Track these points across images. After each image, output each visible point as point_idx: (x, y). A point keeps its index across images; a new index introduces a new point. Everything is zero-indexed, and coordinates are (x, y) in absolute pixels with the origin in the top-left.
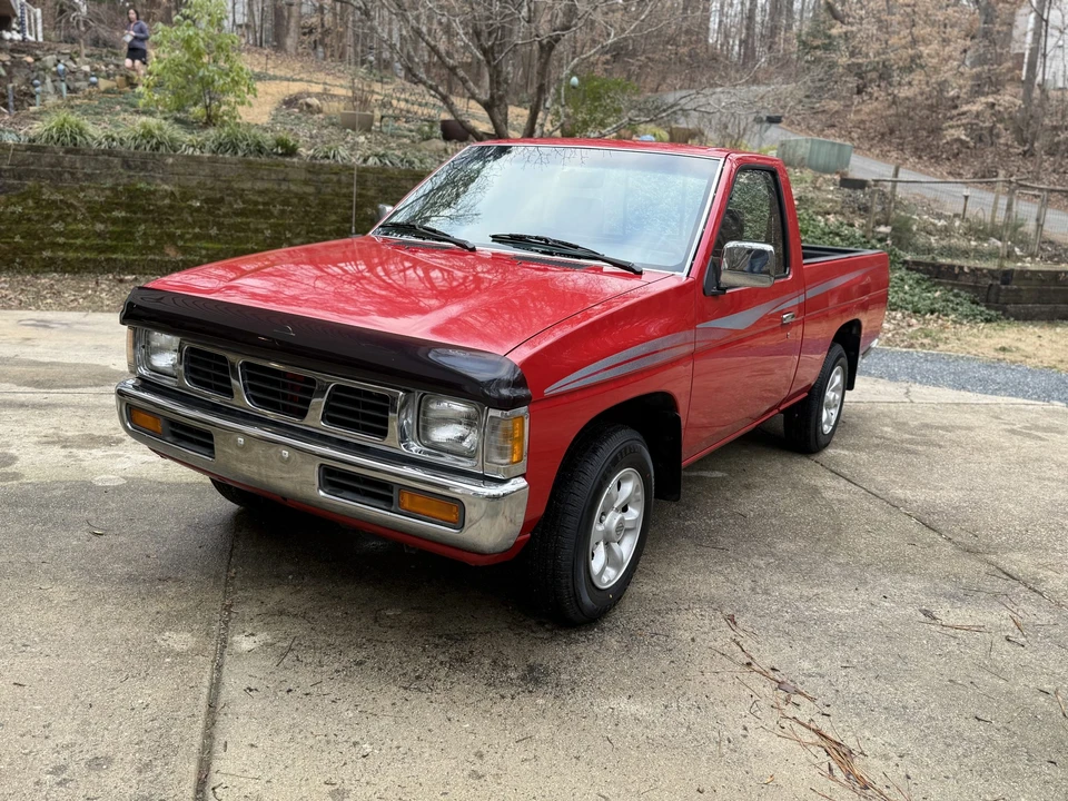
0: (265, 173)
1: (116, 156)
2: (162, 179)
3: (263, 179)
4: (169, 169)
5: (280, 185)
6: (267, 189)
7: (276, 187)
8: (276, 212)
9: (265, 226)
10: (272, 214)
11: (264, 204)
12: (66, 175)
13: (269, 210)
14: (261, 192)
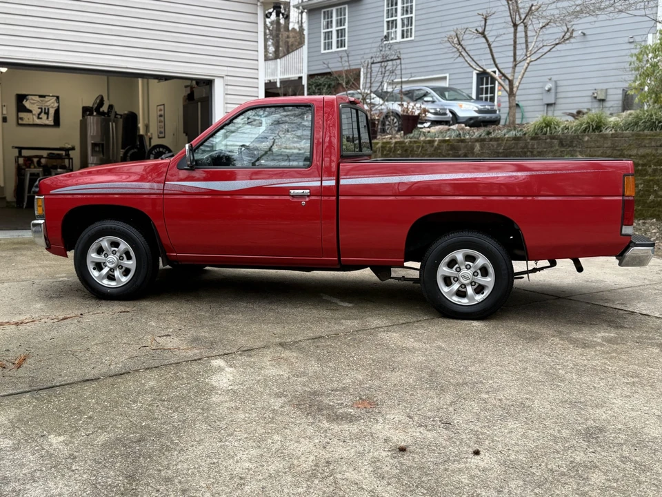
0: (647, 141)
1: (557, 139)
2: (580, 152)
3: (645, 146)
4: (585, 145)
5: (657, 150)
6: (647, 154)
7: (654, 152)
8: (650, 170)
9: (641, 181)
10: (647, 172)
11: (643, 165)
12: (529, 153)
13: (645, 170)
14: (643, 156)
